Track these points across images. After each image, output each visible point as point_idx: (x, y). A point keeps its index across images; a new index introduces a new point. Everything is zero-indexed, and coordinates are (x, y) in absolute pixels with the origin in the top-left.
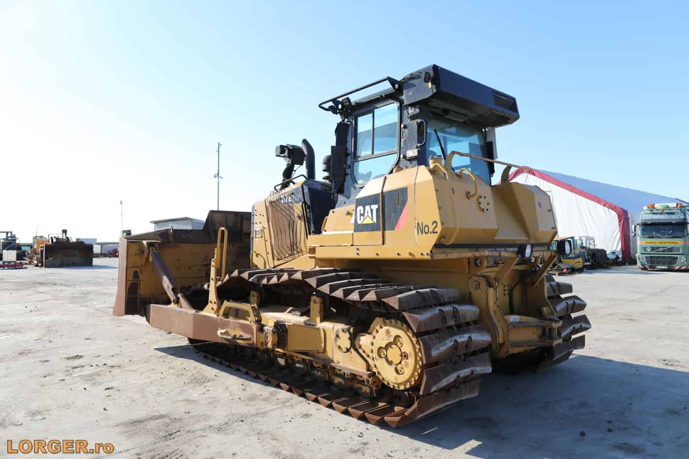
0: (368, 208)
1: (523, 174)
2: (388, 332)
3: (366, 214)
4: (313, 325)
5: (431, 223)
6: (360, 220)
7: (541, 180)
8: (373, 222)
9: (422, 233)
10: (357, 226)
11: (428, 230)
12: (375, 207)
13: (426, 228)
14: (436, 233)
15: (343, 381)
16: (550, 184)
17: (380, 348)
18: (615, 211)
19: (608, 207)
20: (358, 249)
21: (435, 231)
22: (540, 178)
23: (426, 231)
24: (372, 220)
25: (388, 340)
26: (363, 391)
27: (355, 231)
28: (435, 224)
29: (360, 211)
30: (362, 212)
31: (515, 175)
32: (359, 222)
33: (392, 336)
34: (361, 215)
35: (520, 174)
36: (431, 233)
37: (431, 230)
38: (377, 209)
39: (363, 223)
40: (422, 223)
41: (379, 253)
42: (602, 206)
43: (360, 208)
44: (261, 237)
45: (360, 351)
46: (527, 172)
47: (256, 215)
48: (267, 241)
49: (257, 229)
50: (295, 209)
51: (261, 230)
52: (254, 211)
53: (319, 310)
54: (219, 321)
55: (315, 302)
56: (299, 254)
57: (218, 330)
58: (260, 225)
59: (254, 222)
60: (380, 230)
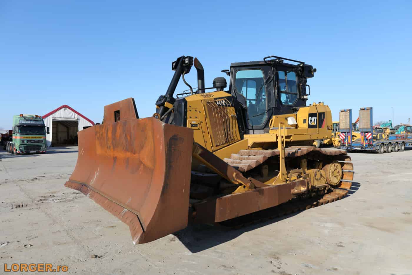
0: (313, 118)
2: (335, 166)
3: (312, 121)
6: (310, 123)
8: (315, 124)
20: (311, 136)
27: (309, 127)
30: (311, 120)
32: (310, 124)
39: (312, 124)
41: (318, 137)
43: (310, 118)
44: (199, 129)
45: (322, 177)
47: (190, 111)
48: (204, 132)
49: (193, 122)
50: (228, 111)
51: (199, 123)
52: (188, 107)
53: (306, 165)
54: (291, 184)
55: (305, 162)
56: (233, 141)
57: (290, 191)
58: (196, 119)
59: (188, 116)
60: (317, 128)
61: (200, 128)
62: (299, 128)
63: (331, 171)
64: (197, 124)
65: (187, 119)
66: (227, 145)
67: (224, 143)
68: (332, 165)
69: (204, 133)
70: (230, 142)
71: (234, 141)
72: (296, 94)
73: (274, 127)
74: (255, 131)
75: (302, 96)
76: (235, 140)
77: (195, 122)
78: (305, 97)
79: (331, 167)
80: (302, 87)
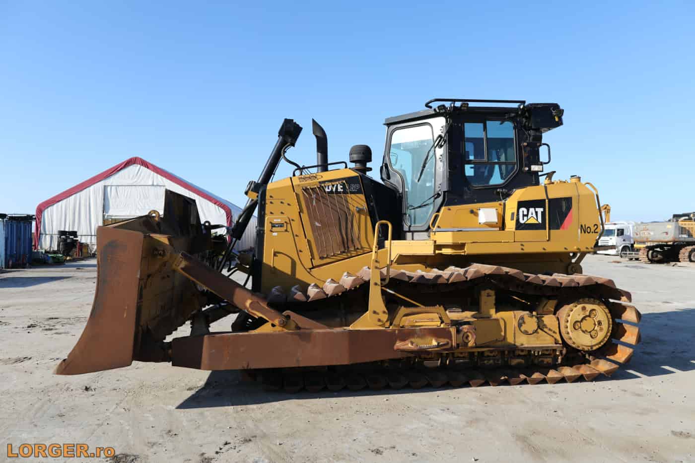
0: (532, 210)
1: (135, 165)
2: (584, 309)
3: (530, 215)
4: (489, 318)
5: (593, 225)
6: (523, 219)
7: (155, 174)
8: (537, 222)
9: (585, 232)
10: (519, 224)
11: (590, 231)
12: (540, 210)
13: (589, 229)
14: (597, 232)
15: (523, 361)
16: (164, 179)
17: (576, 322)
18: (224, 209)
19: (218, 205)
20: (522, 245)
21: (596, 231)
22: (153, 171)
23: (589, 231)
24: (537, 220)
25: (584, 314)
26: (545, 363)
27: (517, 229)
28: (596, 226)
29: (523, 211)
30: (525, 213)
31: (126, 164)
32: (522, 222)
33: (587, 311)
34: (524, 215)
35: (131, 165)
36: (592, 232)
37: (592, 230)
38: (542, 212)
39: (527, 222)
40: (585, 226)
41: (546, 248)
42: (213, 205)
43: (523, 209)
44: (286, 231)
45: (545, 330)
46: (140, 164)
47: (271, 203)
48: (297, 236)
49: (275, 221)
50: (350, 200)
51: (286, 222)
52: (267, 197)
53: (494, 302)
54: (397, 332)
55: (489, 295)
56: (358, 251)
57: (394, 344)
58: (282, 216)
59: (267, 211)
60: (545, 229)
61: (289, 229)
62: (506, 230)
63: (569, 319)
64: (283, 224)
65: (266, 216)
66: (346, 257)
67: (339, 254)
68: (576, 306)
69: (295, 237)
70: (353, 252)
71: (361, 251)
72: (514, 164)
73: (439, 227)
74: (415, 234)
75: (526, 166)
76: (365, 249)
77: (279, 220)
78: (534, 168)
79: (572, 311)
80: (528, 149)
